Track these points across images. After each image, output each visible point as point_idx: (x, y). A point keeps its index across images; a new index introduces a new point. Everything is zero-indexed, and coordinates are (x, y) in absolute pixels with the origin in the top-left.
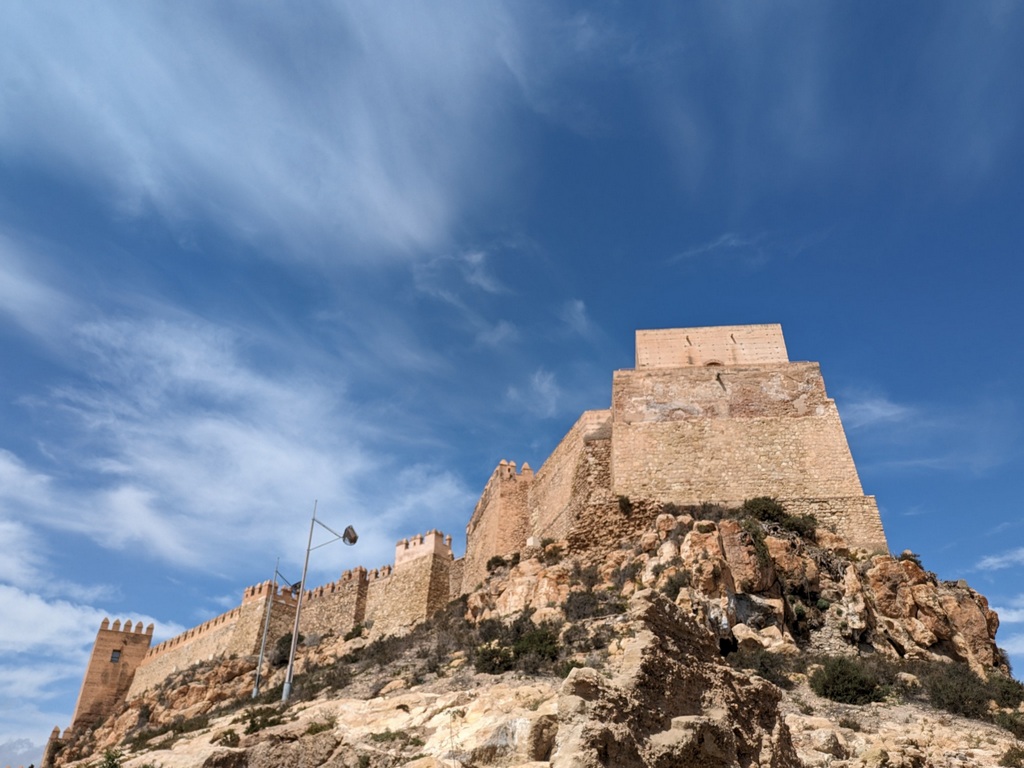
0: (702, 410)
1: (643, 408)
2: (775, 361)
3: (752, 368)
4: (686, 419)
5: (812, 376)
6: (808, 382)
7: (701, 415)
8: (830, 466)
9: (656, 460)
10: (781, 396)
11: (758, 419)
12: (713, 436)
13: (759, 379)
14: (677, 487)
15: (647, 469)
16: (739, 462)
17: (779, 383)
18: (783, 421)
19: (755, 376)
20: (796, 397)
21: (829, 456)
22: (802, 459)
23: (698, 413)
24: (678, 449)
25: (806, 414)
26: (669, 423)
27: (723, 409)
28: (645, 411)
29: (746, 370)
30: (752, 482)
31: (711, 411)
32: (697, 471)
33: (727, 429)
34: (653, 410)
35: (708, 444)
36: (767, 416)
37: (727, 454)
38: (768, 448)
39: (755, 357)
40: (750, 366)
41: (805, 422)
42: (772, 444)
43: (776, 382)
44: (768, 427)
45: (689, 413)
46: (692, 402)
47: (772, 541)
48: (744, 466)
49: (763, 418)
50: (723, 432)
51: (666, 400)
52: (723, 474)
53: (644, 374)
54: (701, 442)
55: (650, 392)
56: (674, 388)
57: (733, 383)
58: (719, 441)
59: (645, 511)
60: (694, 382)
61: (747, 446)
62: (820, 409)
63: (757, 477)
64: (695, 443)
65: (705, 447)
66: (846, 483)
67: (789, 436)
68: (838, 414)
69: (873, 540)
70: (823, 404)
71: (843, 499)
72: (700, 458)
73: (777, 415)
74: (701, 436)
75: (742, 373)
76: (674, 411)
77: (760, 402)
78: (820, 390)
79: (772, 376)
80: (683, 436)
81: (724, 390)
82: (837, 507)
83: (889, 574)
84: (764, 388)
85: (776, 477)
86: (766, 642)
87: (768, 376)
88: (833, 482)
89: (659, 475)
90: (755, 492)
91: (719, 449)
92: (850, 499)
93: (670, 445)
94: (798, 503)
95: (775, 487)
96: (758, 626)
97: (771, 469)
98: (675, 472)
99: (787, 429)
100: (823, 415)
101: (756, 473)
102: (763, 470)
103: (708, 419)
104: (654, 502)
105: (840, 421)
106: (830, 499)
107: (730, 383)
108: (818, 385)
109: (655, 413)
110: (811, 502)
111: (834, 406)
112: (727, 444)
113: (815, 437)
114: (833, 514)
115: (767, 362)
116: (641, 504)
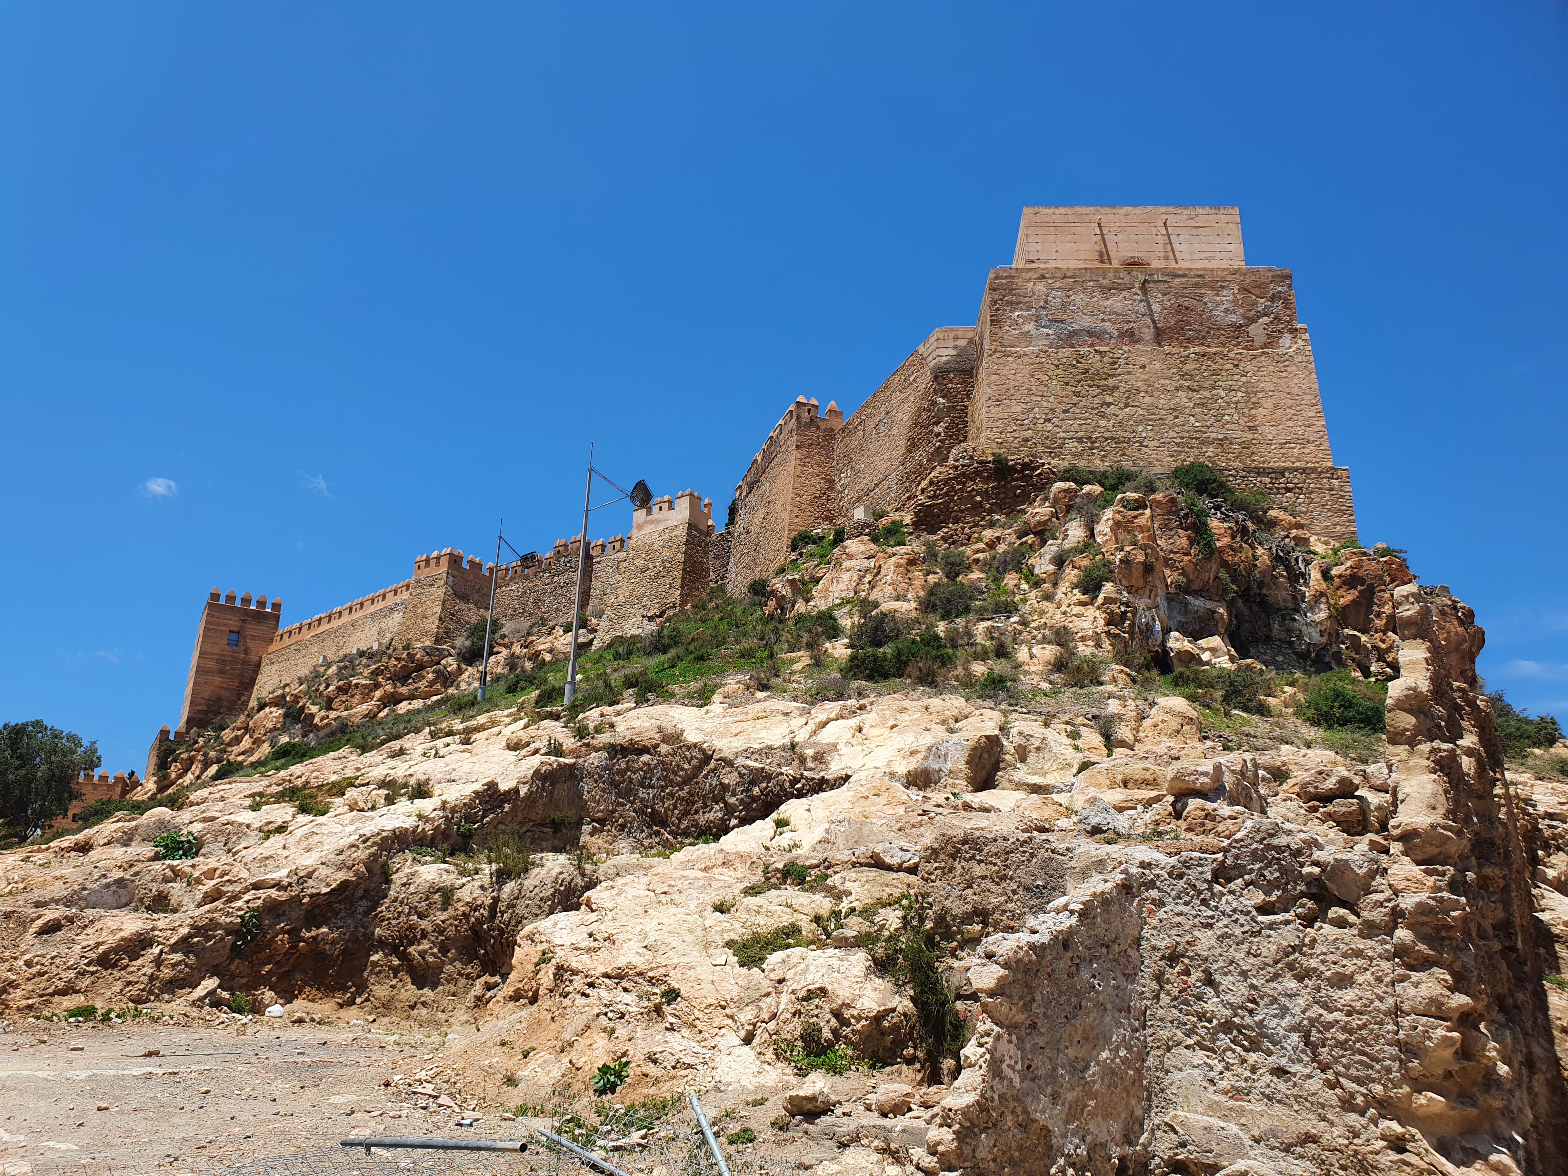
0: (1116, 333)
1: (1030, 327)
2: (1225, 264)
3: (1192, 273)
4: (1091, 346)
5: (1280, 289)
6: (1272, 299)
7: (1113, 341)
8: (1290, 423)
9: (1045, 404)
10: (1233, 318)
11: (1197, 349)
12: (1130, 373)
13: (1203, 291)
14: (1072, 445)
15: (1031, 416)
16: (1164, 412)
17: (1231, 298)
18: (1231, 355)
19: (1197, 285)
20: (1252, 320)
21: (1291, 408)
22: (1253, 412)
23: (1111, 337)
24: (1079, 388)
25: (1265, 346)
26: (1068, 351)
27: (1148, 333)
28: (1033, 331)
30: (1178, 440)
31: (1130, 336)
32: (1103, 423)
33: (1151, 363)
34: (1045, 330)
35: (1122, 384)
36: (1209, 346)
37: (1148, 400)
38: (1206, 394)
39: (1197, 256)
40: (1190, 269)
41: (1263, 358)
42: (1214, 388)
43: (1227, 295)
44: (1209, 363)
45: (1097, 337)
46: (1103, 320)
47: (1215, 524)
48: (1171, 417)
49: (1203, 349)
50: (1144, 367)
51: (1065, 317)
52: (1140, 428)
53: (1036, 276)
54: (1111, 382)
55: (1042, 304)
56: (1079, 298)
57: (1164, 295)
58: (1137, 379)
59: (1031, 477)
60: (1108, 290)
61: (1177, 389)
62: (1286, 340)
63: (1187, 435)
64: (1103, 382)
65: (1118, 388)
66: (1310, 448)
67: (1236, 377)
68: (1310, 348)
69: (1338, 527)
70: (1291, 333)
71: (1304, 471)
72: (1109, 405)
73: (1223, 345)
74: (1110, 372)
75: (1177, 281)
76: (1074, 333)
77: (1202, 325)
78: (1288, 312)
79: (1222, 287)
80: (1087, 371)
81: (1149, 306)
82: (1296, 481)
83: (1362, 573)
84: (1209, 305)
85: (1214, 436)
86: (1205, 656)
87: (1217, 287)
88: (1293, 445)
89: (1049, 426)
90: (1183, 456)
91: (1138, 391)
92: (1314, 470)
93: (1067, 384)
94: (1242, 473)
95: (1211, 449)
96: (1195, 636)
97: (1208, 424)
98: (1071, 422)
99: (1236, 366)
100: (1290, 348)
101: (1186, 428)
102: (1197, 424)
103: (1125, 348)
104: (1043, 464)
105: (1312, 359)
106: (1286, 469)
107: (1160, 295)
108: (1287, 304)
109: (1048, 335)
110: (1260, 472)
111: (1306, 336)
112: (1149, 386)
113: (1275, 380)
114: (1289, 490)
115: (1213, 265)
116: (1026, 466)
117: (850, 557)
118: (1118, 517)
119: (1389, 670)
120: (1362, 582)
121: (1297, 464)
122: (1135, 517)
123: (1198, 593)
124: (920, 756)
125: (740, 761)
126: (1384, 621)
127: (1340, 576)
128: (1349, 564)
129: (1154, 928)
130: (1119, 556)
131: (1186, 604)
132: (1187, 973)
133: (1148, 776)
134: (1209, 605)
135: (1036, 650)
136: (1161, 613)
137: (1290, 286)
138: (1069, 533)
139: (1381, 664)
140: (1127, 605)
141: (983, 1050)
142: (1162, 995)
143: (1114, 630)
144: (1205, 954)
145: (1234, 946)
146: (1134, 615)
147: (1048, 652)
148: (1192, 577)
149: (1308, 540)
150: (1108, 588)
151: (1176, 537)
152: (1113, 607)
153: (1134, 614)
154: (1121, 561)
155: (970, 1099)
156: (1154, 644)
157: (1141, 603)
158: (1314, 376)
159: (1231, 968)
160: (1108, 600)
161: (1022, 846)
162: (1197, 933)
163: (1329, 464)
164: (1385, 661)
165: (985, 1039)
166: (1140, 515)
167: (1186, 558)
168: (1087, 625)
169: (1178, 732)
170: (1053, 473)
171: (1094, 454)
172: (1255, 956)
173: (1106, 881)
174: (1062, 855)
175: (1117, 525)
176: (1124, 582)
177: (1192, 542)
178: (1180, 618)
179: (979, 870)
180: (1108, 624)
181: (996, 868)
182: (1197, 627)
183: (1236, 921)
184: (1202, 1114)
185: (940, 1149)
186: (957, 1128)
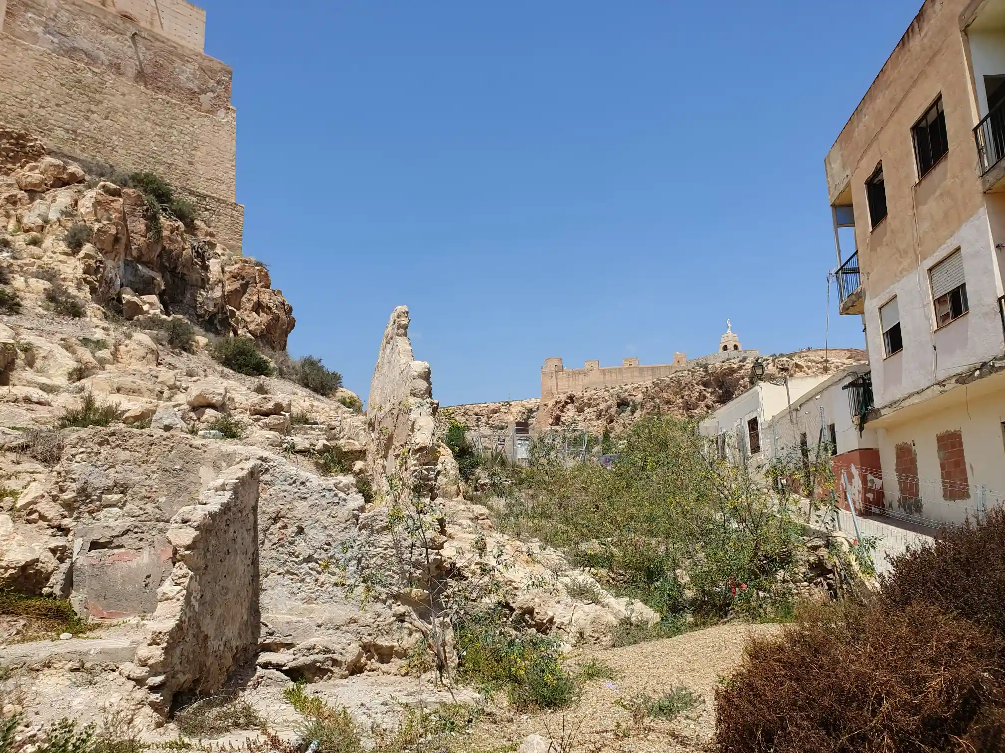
0: (107, 62)
1: (39, 30)
2: (191, 46)
3: (169, 43)
4: (86, 64)
5: (224, 78)
6: (218, 83)
7: (104, 67)
8: (214, 167)
9: (42, 94)
10: (191, 85)
11: (164, 97)
12: (113, 95)
13: (175, 58)
14: (60, 132)
15: (29, 99)
16: (133, 132)
17: (192, 71)
18: (186, 109)
19: (171, 52)
20: (203, 92)
21: (217, 157)
22: (194, 152)
23: (103, 64)
24: (71, 92)
25: (209, 112)
26: (66, 61)
27: (131, 72)
28: (40, 34)
29: (163, 42)
30: (141, 156)
31: (117, 68)
32: (87, 124)
33: (130, 94)
34: (51, 37)
35: (106, 101)
36: (172, 98)
37: (123, 119)
38: (165, 130)
39: (174, 32)
40: (168, 40)
41: (206, 119)
42: (171, 127)
43: (190, 68)
44: (170, 109)
45: (92, 59)
46: (98, 49)
47: (162, 219)
48: (137, 137)
49: (168, 98)
50: (125, 95)
51: (68, 34)
52: (114, 138)
54: (97, 96)
55: (52, 16)
56: (82, 24)
57: (147, 49)
58: (117, 102)
59: (24, 146)
60: (106, 28)
61: (146, 119)
62: (222, 113)
63: (147, 153)
64: (90, 94)
65: (102, 103)
66: (224, 187)
67: (187, 126)
68: (235, 123)
69: (232, 242)
70: (226, 109)
71: (218, 200)
72: (93, 112)
73: (182, 101)
74: (98, 89)
75: (157, 44)
76: (75, 49)
77: (169, 81)
78: (226, 95)
79: (188, 61)
80: (80, 81)
81: (136, 52)
82: (212, 205)
83: (244, 274)
84: (177, 70)
85: (164, 160)
86: (146, 307)
87: (184, 59)
88: (214, 182)
89: (42, 112)
90: (141, 167)
91: (116, 111)
92: (224, 202)
93: (62, 85)
94: (180, 191)
95: (162, 169)
96: (139, 292)
97: (163, 150)
98: (61, 115)
99: (188, 118)
100: (223, 119)
101: (147, 148)
102: (155, 148)
103: (112, 75)
104: (36, 140)
105: (235, 131)
106: (207, 196)
107: (144, 49)
108: (226, 90)
109: (52, 42)
110: (191, 193)
111: (234, 115)
112: (126, 110)
113: (211, 136)
114: (207, 210)
115: (183, 43)
116: (21, 136)
118: (100, 198)
119: (249, 335)
120: (243, 278)
121: (214, 195)
122: (112, 201)
123: (146, 264)
126: (252, 305)
127: (230, 272)
128: (237, 266)
129: (266, 500)
130: (96, 226)
131: (137, 270)
132: (285, 527)
134: (152, 273)
135: (32, 281)
136: (121, 273)
137: (230, 79)
138: (58, 199)
139: (245, 329)
140: (101, 262)
141: (180, 588)
142: (266, 542)
143: (90, 278)
144: (300, 516)
145: (321, 511)
146: (104, 271)
147: (41, 285)
148: (143, 251)
149: (215, 245)
150: (87, 248)
151: (137, 222)
152: (92, 262)
153: (104, 268)
154: (98, 230)
155: (171, 624)
156: (113, 293)
157: (110, 263)
158: (234, 142)
159: (317, 524)
160: (88, 256)
162: (296, 504)
163: (233, 201)
164: (248, 329)
165: (182, 580)
166: (116, 200)
167: (142, 239)
168: (69, 270)
169: (144, 358)
170: (43, 149)
171: (76, 144)
172: (333, 517)
175: (98, 203)
176: (98, 245)
177: (148, 229)
178: (131, 278)
180: (84, 273)
182: (141, 286)
183: (324, 496)
184: (286, 614)
185: (151, 662)
186: (165, 645)
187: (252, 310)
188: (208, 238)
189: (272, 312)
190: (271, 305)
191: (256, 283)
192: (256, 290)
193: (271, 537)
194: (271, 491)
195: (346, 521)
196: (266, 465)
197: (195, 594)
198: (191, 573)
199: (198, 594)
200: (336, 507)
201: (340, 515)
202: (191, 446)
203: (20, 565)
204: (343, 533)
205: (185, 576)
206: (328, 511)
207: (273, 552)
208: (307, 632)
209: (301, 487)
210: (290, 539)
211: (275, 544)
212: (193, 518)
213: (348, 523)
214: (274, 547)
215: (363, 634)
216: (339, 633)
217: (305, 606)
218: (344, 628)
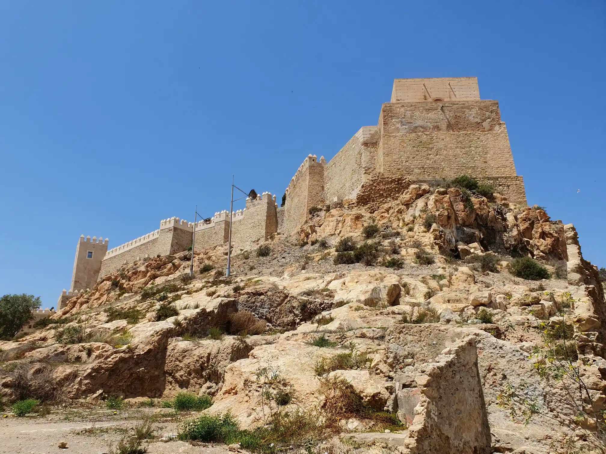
0: (432, 127)
1: (399, 125)
2: (472, 99)
3: (460, 103)
4: (423, 132)
5: (494, 108)
6: (491, 112)
7: (431, 130)
8: (500, 160)
9: (406, 155)
10: (476, 120)
11: (463, 132)
12: (437, 142)
13: (465, 110)
14: (416, 171)
15: (400, 160)
16: (451, 157)
17: (475, 112)
18: (476, 134)
19: (462, 108)
20: (484, 120)
21: (500, 154)
22: (485, 156)
23: (430, 128)
24: (419, 149)
25: (490, 130)
26: (414, 134)
27: (444, 126)
28: (400, 127)
29: (457, 104)
30: (457, 168)
31: (437, 128)
32: (428, 161)
33: (446, 138)
34: (405, 126)
35: (435, 147)
36: (468, 131)
37: (445, 152)
38: (468, 149)
39: (462, 96)
40: (459, 102)
41: (489, 135)
42: (470, 147)
43: (474, 112)
44: (468, 137)
45: (425, 128)
46: (427, 122)
47: (473, 199)
48: (454, 159)
49: (465, 132)
50: (443, 140)
51: (412, 121)
52: (442, 163)
53: (400, 105)
54: (431, 146)
55: (403, 116)
56: (417, 114)
57: (450, 111)
58: (441, 144)
59: (401, 183)
60: (428, 110)
61: (456, 148)
62: (497, 128)
63: (461, 165)
64: (427, 146)
65: (433, 148)
66: (508, 169)
67: (479, 143)
68: (506, 130)
69: (519, 199)
70: (499, 125)
71: (506, 178)
72: (430, 155)
73: (473, 130)
74: (431, 142)
75: (455, 106)
76: (416, 127)
77: (464, 123)
78: (497, 117)
79: (472, 108)
80: (421, 142)
81: (445, 115)
82: (503, 182)
83: (530, 217)
84: (467, 115)
85: (471, 165)
86: (472, 251)
87: (470, 108)
88: (501, 168)
89: (407, 163)
90: (459, 174)
91: (441, 149)
92: (510, 177)
93: (414, 147)
94: (482, 179)
95: (470, 171)
96: (467, 243)
97: (468, 161)
98: (416, 162)
99: (479, 138)
100: (498, 131)
101: (460, 163)
102: (464, 161)
103: (435, 132)
104: (406, 178)
105: (507, 135)
106: (499, 177)
107: (448, 112)
108: (497, 113)
109: (406, 128)
110: (489, 179)
111: (505, 126)
112: (445, 147)
113: (493, 143)
114: (500, 185)
115: (468, 99)
116: (399, 180)
117: (333, 216)
118: (437, 198)
119: (541, 253)
120: (530, 220)
121: (503, 175)
122: (443, 198)
123: (467, 226)
124: (369, 293)
125: (299, 297)
126: (539, 235)
127: (521, 218)
128: (524, 213)
129: (482, 358)
130: (437, 213)
131: (464, 231)
132: (495, 375)
133: (458, 298)
134: (473, 231)
135: (409, 250)
136: (455, 235)
137: (498, 107)
138: (418, 205)
139: (538, 251)
140: (442, 232)
141: (423, 408)
142: (486, 384)
143: (438, 242)
144: (502, 368)
145: (514, 365)
146: (445, 236)
147: (412, 251)
148: (466, 220)
149: (508, 204)
150: (434, 226)
151: (459, 205)
152: (437, 233)
153: (445, 235)
154: (439, 215)
155: (420, 427)
156: (452, 246)
157: (447, 231)
158: (508, 141)
159: (513, 373)
160: (434, 230)
161: (427, 328)
162: (498, 360)
163: (515, 175)
164: (539, 250)
165: (424, 403)
166: (445, 197)
167: (463, 213)
168: (427, 240)
169: (466, 280)
170: (410, 182)
171: (425, 174)
172: (522, 368)
173: (463, 341)
174: (443, 331)
175: (436, 201)
176: (440, 223)
177: (465, 207)
178: (462, 236)
179: (410, 338)
180: (435, 239)
181: (417, 337)
182: (468, 239)
183: (514, 355)
184: (505, 429)
185: (410, 446)
186: (416, 438)
187: (540, 238)
188: (503, 202)
189: (553, 236)
190: (552, 232)
191: (539, 221)
192: (539, 225)
193: (488, 381)
194: (484, 353)
195: (532, 370)
196: (478, 338)
197: (433, 412)
198: (428, 400)
199: (436, 412)
200: (523, 362)
201: (526, 366)
202: (439, 330)
203: (371, 395)
204: (530, 379)
205: (425, 402)
206: (519, 365)
207: (491, 390)
208: (519, 442)
209: (500, 350)
210: (499, 382)
211: (491, 385)
212: (427, 370)
213: (533, 372)
214: (491, 387)
215: (557, 447)
216: (541, 445)
217: (516, 425)
218: (544, 442)
